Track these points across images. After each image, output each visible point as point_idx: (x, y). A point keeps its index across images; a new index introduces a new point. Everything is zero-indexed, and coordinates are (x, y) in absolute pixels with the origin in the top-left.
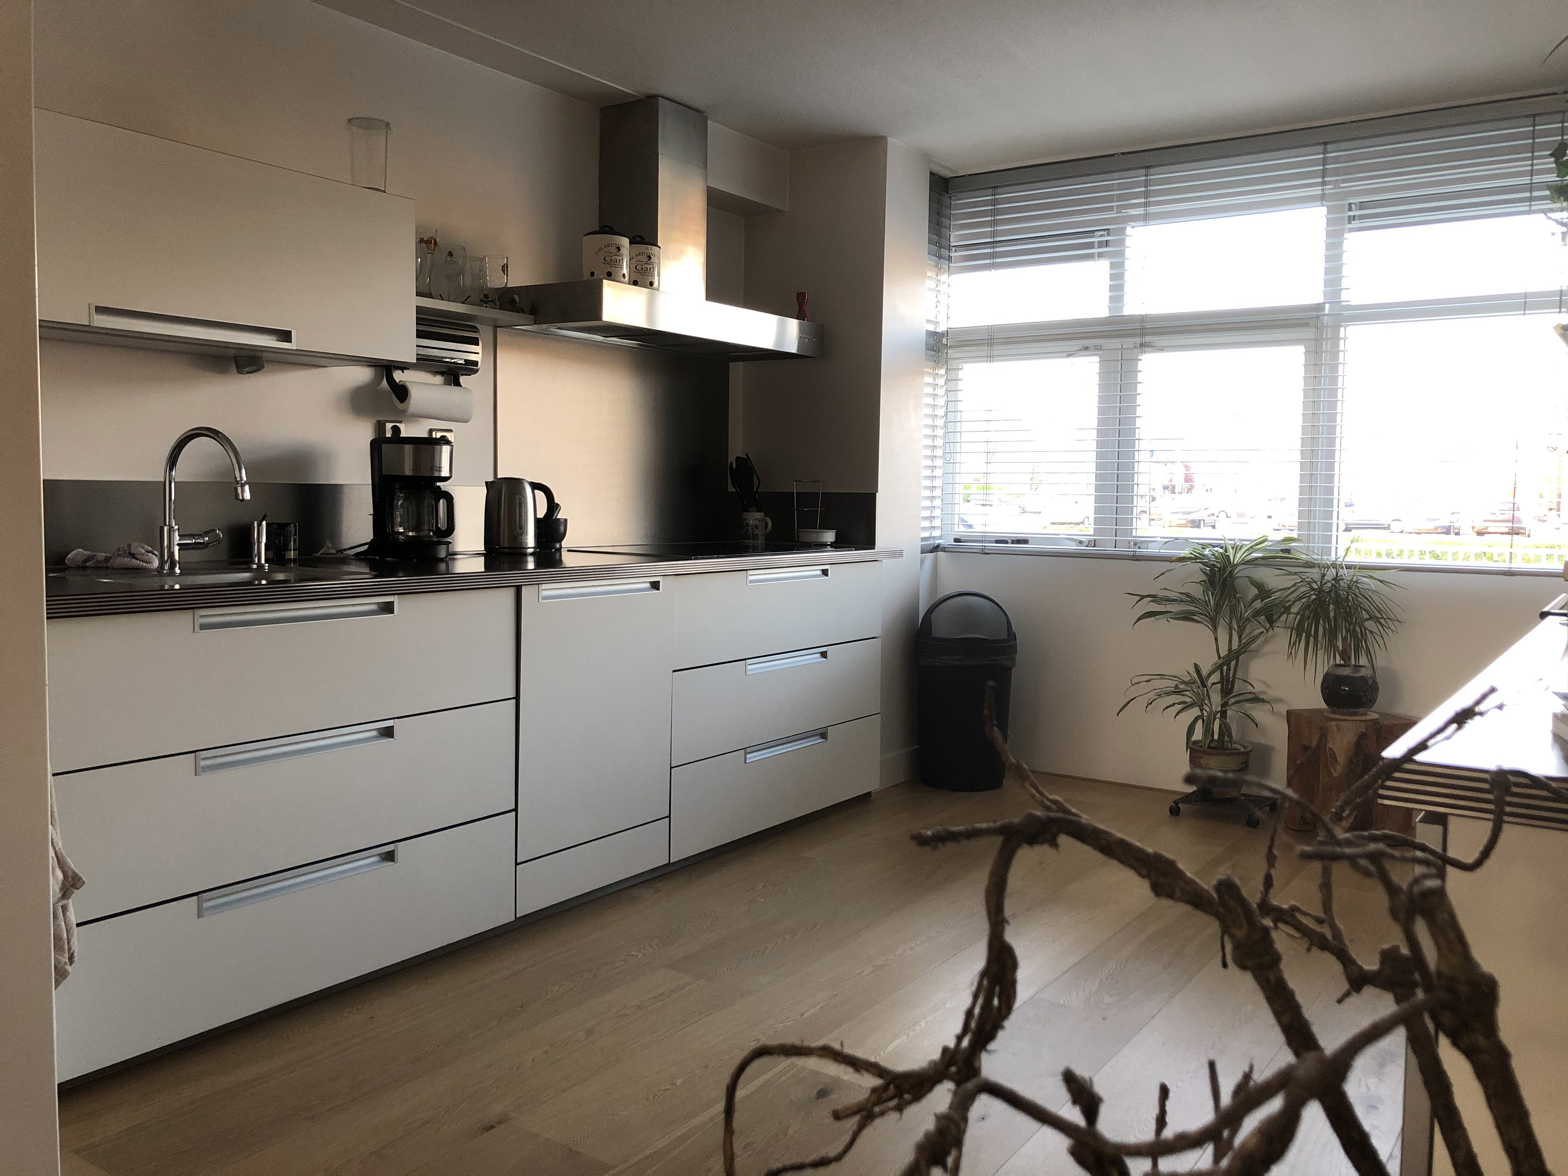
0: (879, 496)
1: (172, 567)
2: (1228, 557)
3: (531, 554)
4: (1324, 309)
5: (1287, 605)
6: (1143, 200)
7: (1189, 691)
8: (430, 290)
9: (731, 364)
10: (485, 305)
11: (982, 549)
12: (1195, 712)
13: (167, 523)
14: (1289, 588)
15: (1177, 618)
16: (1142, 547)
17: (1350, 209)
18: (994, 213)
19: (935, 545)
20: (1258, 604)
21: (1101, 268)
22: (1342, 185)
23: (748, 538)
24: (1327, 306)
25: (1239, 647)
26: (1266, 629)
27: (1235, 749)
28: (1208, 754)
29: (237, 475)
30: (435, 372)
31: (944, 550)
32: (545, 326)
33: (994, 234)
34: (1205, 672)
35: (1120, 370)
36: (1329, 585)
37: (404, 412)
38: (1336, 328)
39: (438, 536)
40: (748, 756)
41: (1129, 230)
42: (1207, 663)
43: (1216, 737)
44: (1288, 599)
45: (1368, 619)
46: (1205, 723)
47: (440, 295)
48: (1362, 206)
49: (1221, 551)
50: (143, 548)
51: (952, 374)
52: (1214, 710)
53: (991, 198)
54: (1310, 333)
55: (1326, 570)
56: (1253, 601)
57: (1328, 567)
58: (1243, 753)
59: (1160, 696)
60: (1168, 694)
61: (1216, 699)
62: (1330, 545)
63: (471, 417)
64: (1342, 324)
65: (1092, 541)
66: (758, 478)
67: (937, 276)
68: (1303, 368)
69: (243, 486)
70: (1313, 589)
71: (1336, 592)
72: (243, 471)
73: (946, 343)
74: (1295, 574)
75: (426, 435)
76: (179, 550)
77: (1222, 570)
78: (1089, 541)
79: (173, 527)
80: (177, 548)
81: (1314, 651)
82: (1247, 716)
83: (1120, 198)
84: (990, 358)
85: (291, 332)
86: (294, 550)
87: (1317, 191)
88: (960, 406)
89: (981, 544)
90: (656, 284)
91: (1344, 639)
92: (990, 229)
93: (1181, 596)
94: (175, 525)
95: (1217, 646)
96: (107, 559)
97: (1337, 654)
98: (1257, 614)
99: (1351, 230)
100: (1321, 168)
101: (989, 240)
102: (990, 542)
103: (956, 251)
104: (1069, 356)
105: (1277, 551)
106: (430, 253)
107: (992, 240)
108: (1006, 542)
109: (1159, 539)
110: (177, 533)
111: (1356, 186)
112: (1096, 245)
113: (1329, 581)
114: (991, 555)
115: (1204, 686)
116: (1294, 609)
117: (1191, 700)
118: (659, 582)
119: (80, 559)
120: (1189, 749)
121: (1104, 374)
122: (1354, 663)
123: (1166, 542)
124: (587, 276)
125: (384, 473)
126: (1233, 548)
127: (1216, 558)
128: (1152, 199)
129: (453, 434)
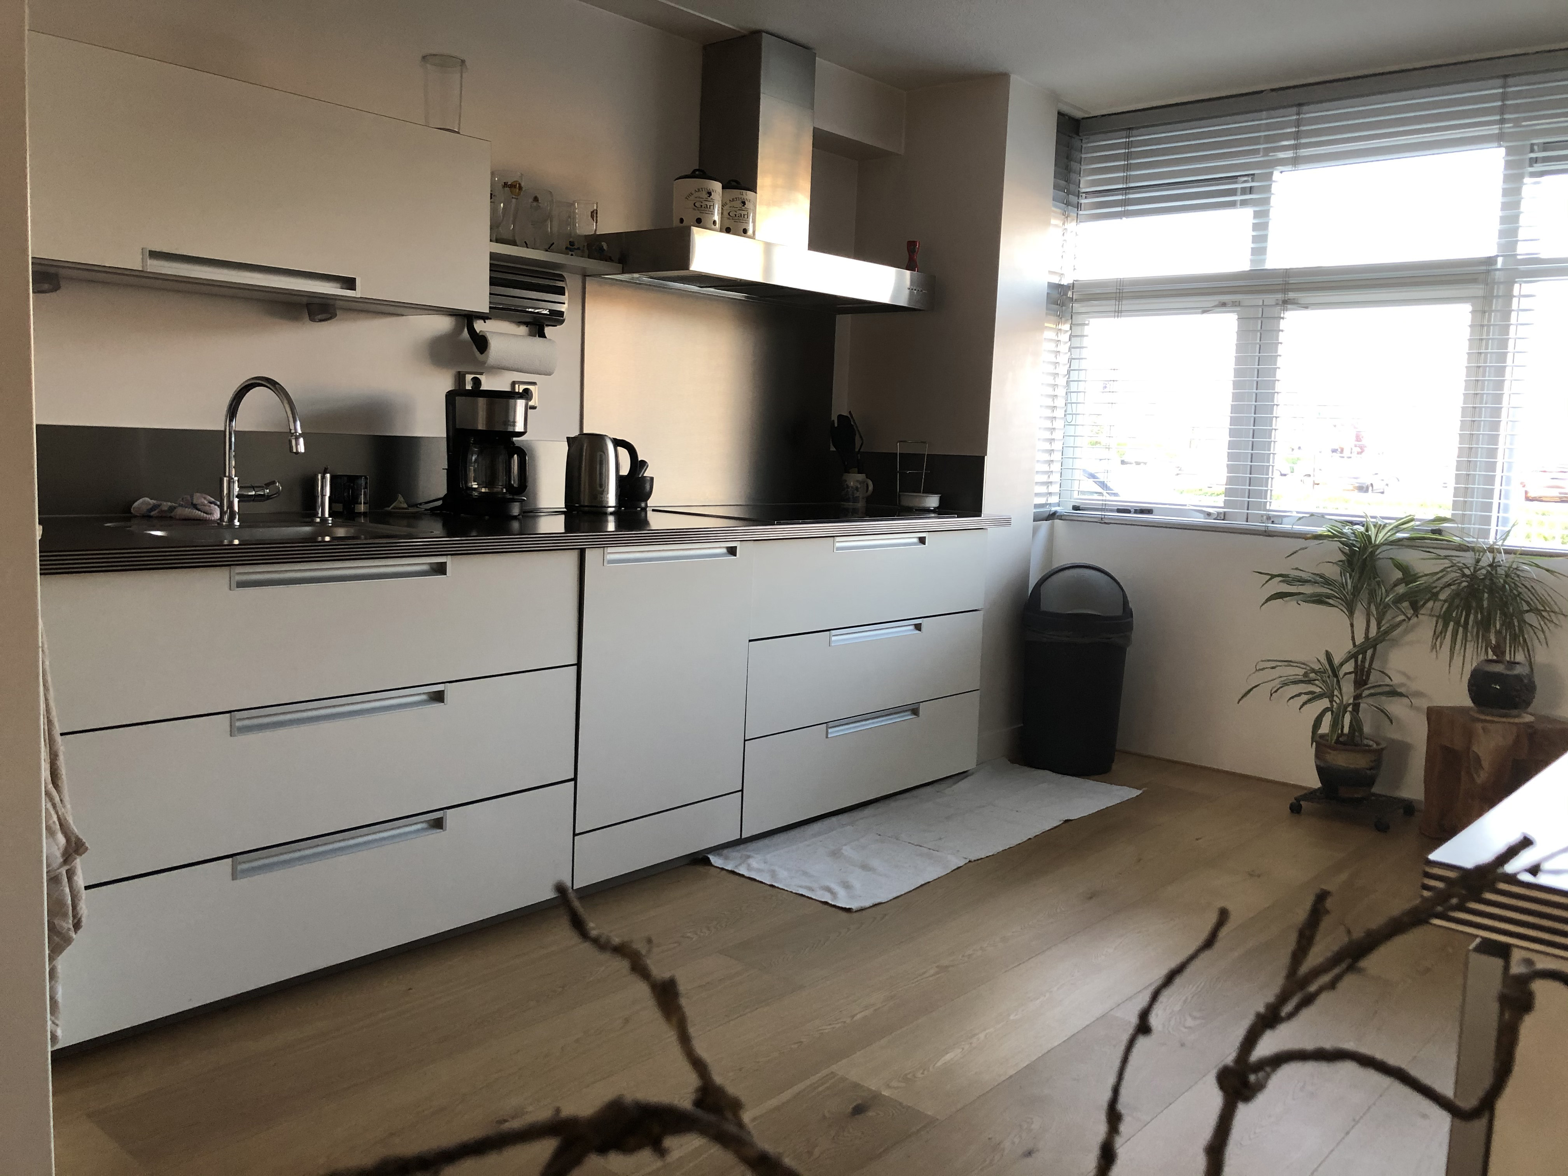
0: (987, 459)
1: (231, 519)
2: (1369, 537)
3: (611, 514)
4: (1496, 263)
5: (1435, 590)
6: (1292, 142)
7: (1318, 680)
8: (514, 236)
9: (838, 317)
10: (570, 253)
11: (1102, 518)
12: (1325, 703)
13: (227, 475)
14: (1437, 573)
15: (1310, 601)
16: (1276, 521)
17: (1532, 151)
18: (1127, 156)
19: (1051, 513)
20: (1401, 589)
21: (1244, 216)
22: (1524, 123)
23: (848, 500)
24: (1500, 260)
25: (1377, 633)
26: (1407, 617)
27: (1367, 745)
28: (1334, 749)
29: (292, 427)
30: (519, 322)
31: (1061, 517)
32: (636, 275)
33: (1126, 179)
34: (1337, 661)
35: (1259, 328)
36: (1484, 571)
37: (484, 363)
38: (1510, 284)
39: (510, 493)
40: (830, 730)
41: (1276, 175)
42: (1341, 649)
43: (1346, 730)
44: (1434, 585)
45: (1527, 611)
46: (1334, 714)
47: (525, 242)
48: (1546, 147)
49: (1362, 529)
50: (205, 498)
51: (1077, 331)
52: (1344, 703)
53: (1124, 140)
54: (1478, 290)
55: (1481, 554)
56: (1396, 585)
57: (1484, 551)
58: (1375, 751)
59: (1286, 684)
60: (1295, 682)
61: (1348, 689)
62: (1489, 527)
63: (554, 370)
64: (1516, 280)
65: (1221, 513)
66: (861, 437)
67: (1064, 224)
68: (1469, 329)
69: (297, 438)
70: (1464, 575)
71: (1491, 580)
72: (298, 423)
73: (1071, 296)
74: (1446, 557)
75: (507, 388)
76: (239, 502)
77: (1363, 549)
78: (1219, 514)
79: (233, 479)
80: (236, 500)
81: (1462, 643)
82: (1382, 711)
83: (1268, 139)
84: (1118, 313)
85: (355, 279)
86: (364, 503)
87: (1494, 129)
88: (1084, 364)
89: (1100, 513)
90: (750, 232)
91: (1499, 633)
92: (1122, 174)
93: (1314, 576)
94: (235, 476)
95: (1353, 632)
96: (172, 509)
97: (1489, 649)
98: (1399, 600)
99: (1533, 175)
100: (1500, 103)
101: (1121, 186)
102: (1112, 511)
103: (1086, 198)
104: (1204, 312)
105: (1427, 531)
106: (515, 198)
107: (1125, 186)
108: (1128, 511)
109: (1295, 514)
110: (236, 484)
111: (1538, 124)
112: (1239, 191)
113: (1483, 568)
114: (1111, 525)
115: (1336, 675)
116: (1443, 596)
117: (1321, 690)
118: (736, 547)
119: (145, 508)
120: (1314, 743)
121: (1243, 332)
122: (1508, 659)
123: (1300, 518)
124: (676, 223)
125: (457, 427)
126: (1375, 526)
127: (1356, 536)
128: (1303, 141)
129: (537, 386)
